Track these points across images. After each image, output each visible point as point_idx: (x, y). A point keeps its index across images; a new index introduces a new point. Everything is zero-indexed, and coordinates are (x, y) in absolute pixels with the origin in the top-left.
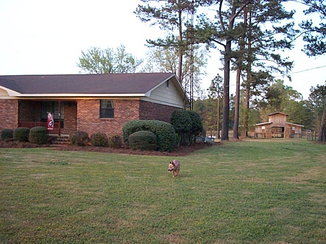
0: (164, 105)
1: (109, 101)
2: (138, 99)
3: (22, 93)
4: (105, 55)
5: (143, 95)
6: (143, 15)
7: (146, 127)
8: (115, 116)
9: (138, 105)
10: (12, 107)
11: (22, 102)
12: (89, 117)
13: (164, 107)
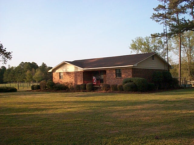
0: (151, 69)
1: (119, 70)
2: (131, 68)
3: (83, 68)
4: (145, 41)
5: (132, 66)
6: (156, 19)
7: (131, 81)
8: (122, 76)
9: (131, 70)
10: (81, 75)
11: (85, 72)
12: (111, 77)
13: (151, 70)
